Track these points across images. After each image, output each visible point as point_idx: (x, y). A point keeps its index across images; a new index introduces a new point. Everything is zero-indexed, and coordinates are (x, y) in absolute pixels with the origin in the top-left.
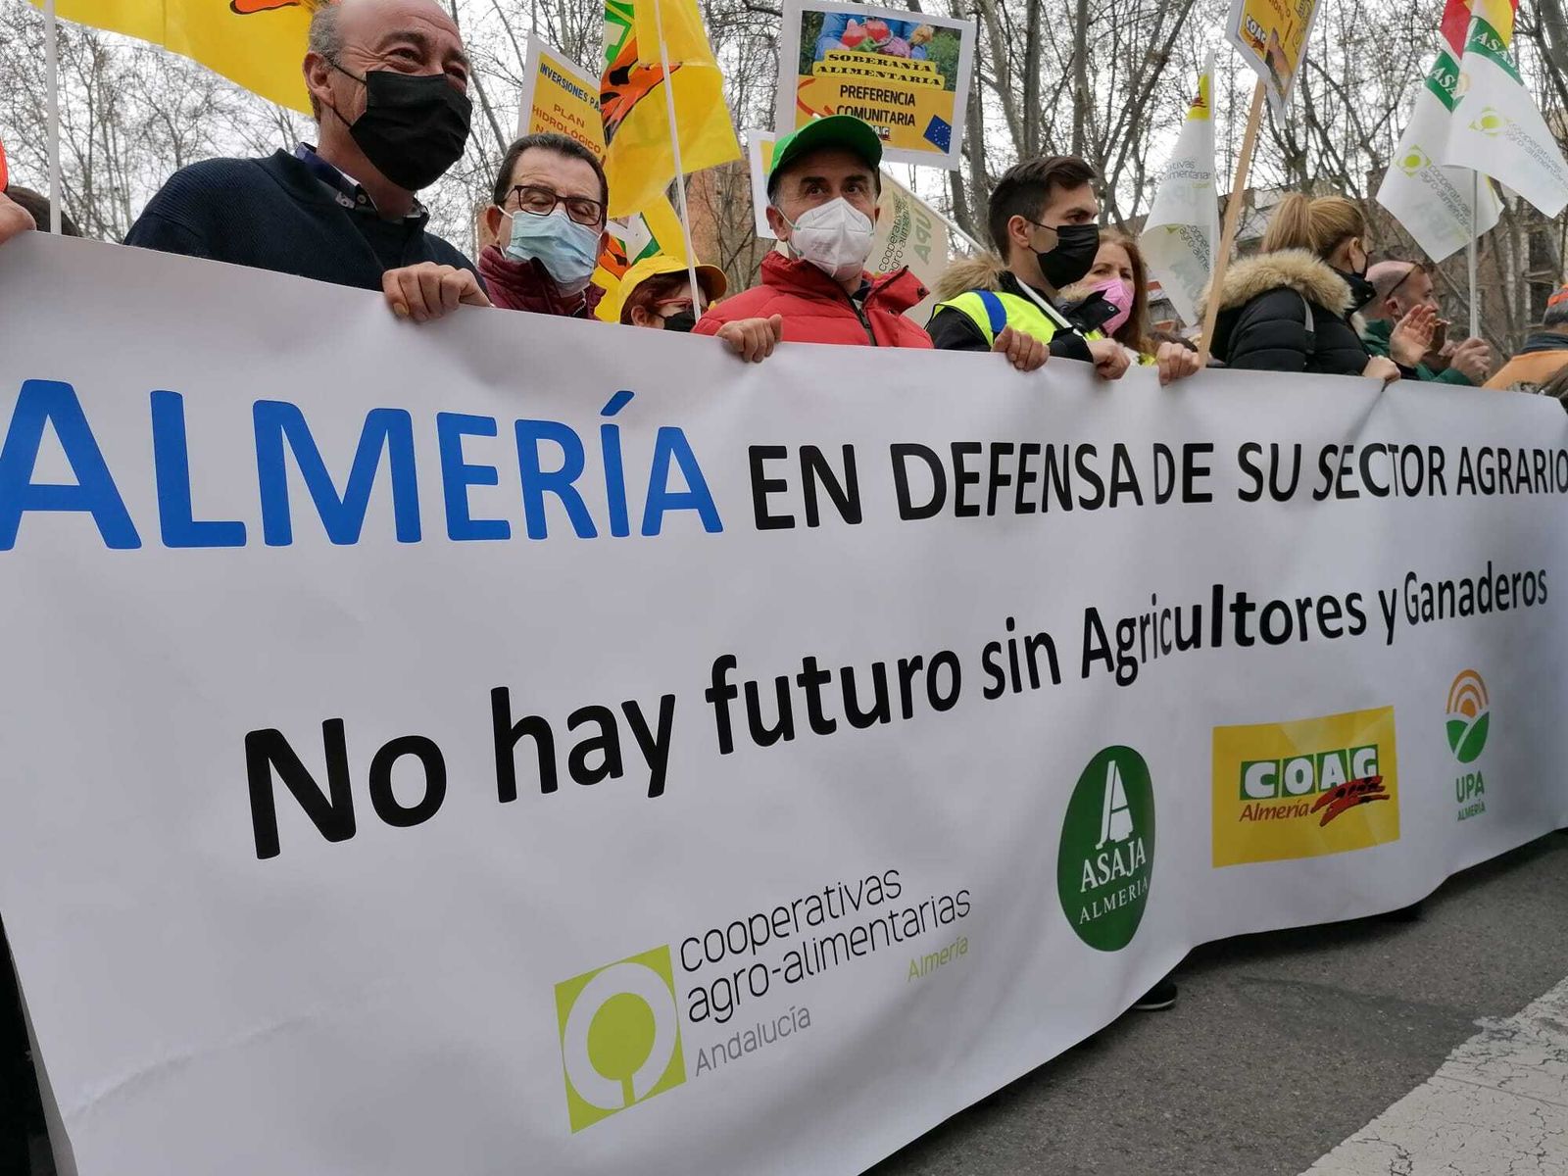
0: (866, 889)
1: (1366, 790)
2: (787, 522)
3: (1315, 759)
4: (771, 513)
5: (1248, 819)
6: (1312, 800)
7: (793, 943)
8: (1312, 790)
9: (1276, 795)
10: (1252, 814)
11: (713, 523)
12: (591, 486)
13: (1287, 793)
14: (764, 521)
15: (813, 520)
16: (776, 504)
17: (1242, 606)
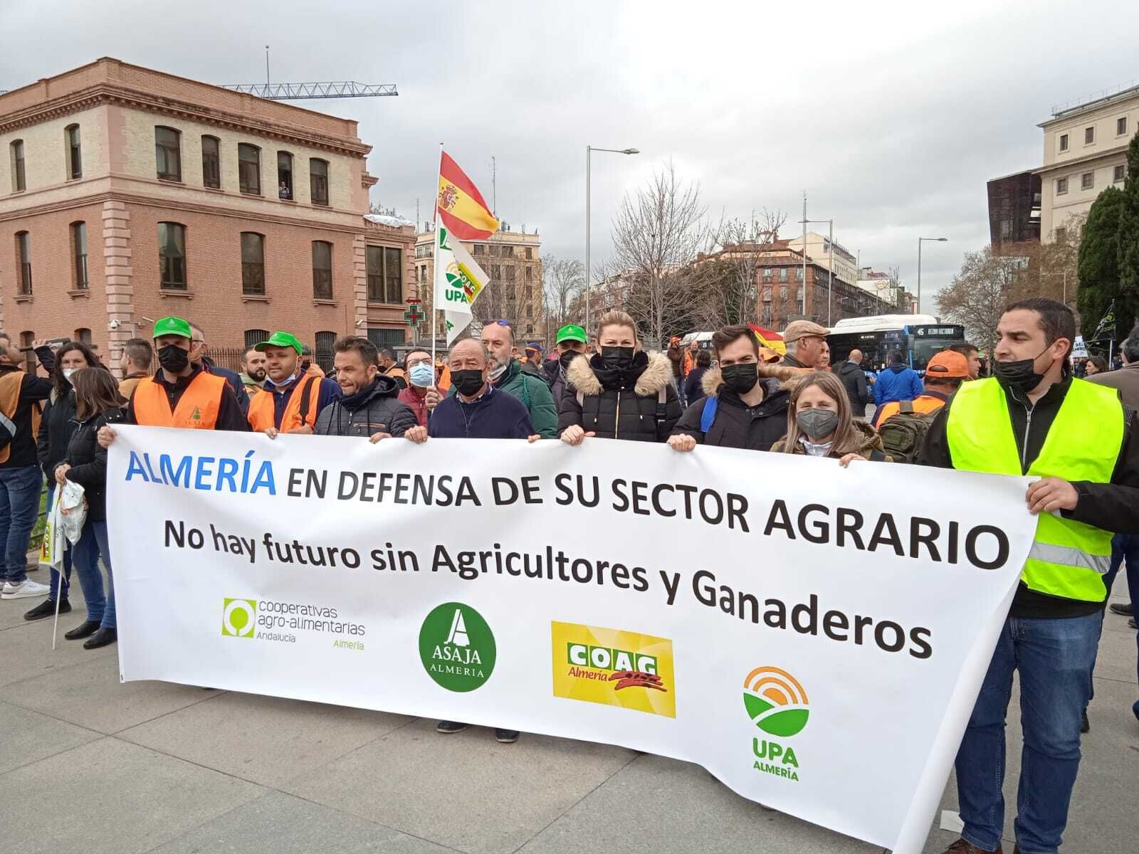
0: (323, 611)
1: (647, 680)
2: (298, 494)
3: (612, 652)
4: (294, 491)
5: (573, 675)
6: (610, 673)
7: (295, 616)
8: (609, 668)
9: (587, 665)
10: (577, 673)
11: (273, 492)
12: (238, 478)
13: (593, 665)
14: (291, 493)
15: (308, 495)
16: (296, 488)
17: (562, 559)
